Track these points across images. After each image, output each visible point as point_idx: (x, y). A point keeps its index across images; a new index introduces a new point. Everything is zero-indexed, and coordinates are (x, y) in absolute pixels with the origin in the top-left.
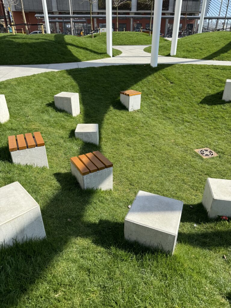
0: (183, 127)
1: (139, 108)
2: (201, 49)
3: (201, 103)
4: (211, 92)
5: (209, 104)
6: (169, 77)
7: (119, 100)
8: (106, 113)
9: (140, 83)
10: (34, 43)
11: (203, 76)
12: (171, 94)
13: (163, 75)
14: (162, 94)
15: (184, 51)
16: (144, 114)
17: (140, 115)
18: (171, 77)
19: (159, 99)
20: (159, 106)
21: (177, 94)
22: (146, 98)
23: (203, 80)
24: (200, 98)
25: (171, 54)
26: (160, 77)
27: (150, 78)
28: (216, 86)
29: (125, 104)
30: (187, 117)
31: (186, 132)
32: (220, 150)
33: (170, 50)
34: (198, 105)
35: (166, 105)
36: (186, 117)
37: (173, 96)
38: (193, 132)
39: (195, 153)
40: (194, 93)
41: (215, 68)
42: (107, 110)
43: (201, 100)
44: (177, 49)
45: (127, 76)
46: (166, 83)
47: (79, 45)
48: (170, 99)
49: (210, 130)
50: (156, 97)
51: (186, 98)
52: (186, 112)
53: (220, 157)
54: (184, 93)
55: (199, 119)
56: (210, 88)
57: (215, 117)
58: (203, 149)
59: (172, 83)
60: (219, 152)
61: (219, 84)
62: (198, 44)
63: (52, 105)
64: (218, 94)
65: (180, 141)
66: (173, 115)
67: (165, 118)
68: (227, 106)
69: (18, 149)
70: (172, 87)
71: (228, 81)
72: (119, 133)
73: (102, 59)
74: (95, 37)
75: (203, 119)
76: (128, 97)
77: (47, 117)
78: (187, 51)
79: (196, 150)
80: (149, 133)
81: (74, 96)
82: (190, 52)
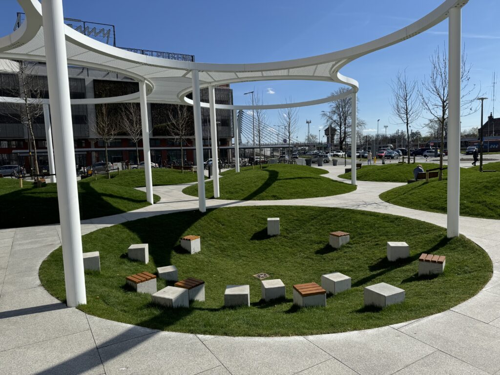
0: (241, 261)
1: (200, 250)
2: (242, 190)
3: (252, 239)
4: (257, 229)
5: (258, 240)
6: (219, 220)
7: (180, 245)
9: (193, 227)
11: (248, 216)
12: (224, 235)
14: (216, 236)
15: (226, 192)
16: (205, 254)
17: (202, 256)
18: (221, 220)
19: (215, 240)
20: (216, 246)
21: (229, 235)
23: (249, 220)
24: (250, 235)
25: (215, 196)
26: (211, 221)
28: (261, 223)
29: (187, 248)
30: (242, 252)
31: (244, 264)
33: (213, 191)
34: (250, 241)
35: (223, 244)
37: (227, 237)
38: (250, 263)
39: (254, 277)
40: (244, 231)
41: (257, 208)
43: (251, 237)
44: (220, 191)
46: (218, 226)
47: (114, 194)
48: (224, 239)
49: (263, 260)
50: (212, 239)
51: (238, 237)
52: (241, 248)
53: (272, 276)
54: (236, 233)
55: (253, 252)
56: (256, 226)
57: (265, 250)
58: (259, 274)
59: (223, 225)
60: (271, 274)
61: (263, 222)
63: (125, 256)
64: (263, 230)
65: (241, 271)
66: (231, 253)
67: (224, 256)
68: (272, 240)
69: (142, 281)
70: (224, 228)
71: (269, 219)
72: (189, 273)
73: (144, 208)
74: (112, 177)
75: (255, 252)
76: (188, 241)
77: (126, 267)
78: (230, 192)
79: (255, 275)
80: (214, 269)
81: (146, 246)
82: (232, 193)
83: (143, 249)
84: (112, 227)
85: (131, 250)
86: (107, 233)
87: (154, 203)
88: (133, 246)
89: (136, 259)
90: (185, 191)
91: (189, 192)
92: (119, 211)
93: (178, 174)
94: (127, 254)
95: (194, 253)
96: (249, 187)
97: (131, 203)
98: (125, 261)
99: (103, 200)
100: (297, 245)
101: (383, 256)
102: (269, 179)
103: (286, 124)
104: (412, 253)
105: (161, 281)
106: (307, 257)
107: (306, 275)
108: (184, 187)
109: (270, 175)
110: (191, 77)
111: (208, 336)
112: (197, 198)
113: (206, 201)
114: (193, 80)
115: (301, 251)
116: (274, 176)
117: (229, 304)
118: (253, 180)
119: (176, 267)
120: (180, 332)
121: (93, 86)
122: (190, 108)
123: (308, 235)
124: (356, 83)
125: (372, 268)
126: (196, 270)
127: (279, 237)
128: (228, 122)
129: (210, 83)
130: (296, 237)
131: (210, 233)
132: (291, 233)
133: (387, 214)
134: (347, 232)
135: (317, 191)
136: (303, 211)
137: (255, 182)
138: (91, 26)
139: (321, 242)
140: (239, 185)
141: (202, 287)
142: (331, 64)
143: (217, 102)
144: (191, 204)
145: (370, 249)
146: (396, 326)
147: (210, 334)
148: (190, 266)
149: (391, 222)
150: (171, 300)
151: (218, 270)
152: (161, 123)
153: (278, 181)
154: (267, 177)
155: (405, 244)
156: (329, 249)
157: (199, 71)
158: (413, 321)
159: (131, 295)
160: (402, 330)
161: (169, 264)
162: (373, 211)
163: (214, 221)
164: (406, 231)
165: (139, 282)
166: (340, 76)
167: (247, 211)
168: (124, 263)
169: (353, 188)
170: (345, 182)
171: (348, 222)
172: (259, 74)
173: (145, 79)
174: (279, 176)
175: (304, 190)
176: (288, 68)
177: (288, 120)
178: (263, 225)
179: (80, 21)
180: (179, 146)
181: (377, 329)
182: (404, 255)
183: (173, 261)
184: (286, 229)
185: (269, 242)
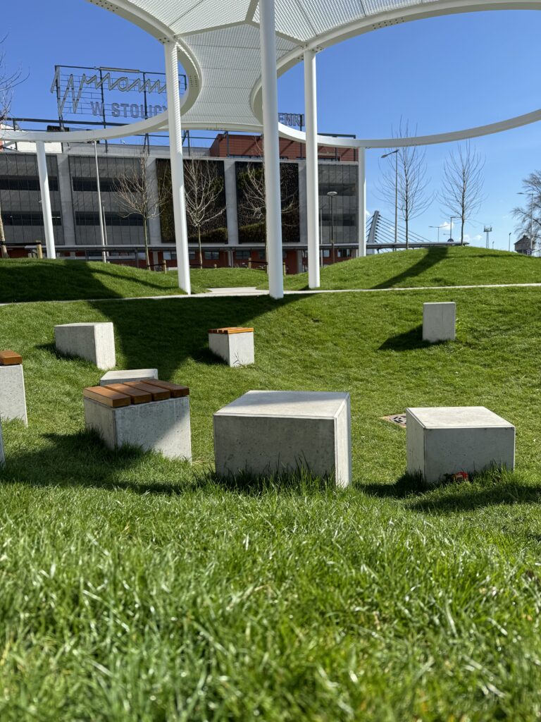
0: (350, 388)
1: (252, 361)
2: (367, 275)
3: (383, 348)
4: (397, 330)
5: (396, 350)
6: (309, 312)
7: (209, 346)
8: (176, 368)
10: (19, 268)
11: (377, 306)
12: (317, 339)
13: (297, 310)
14: (298, 339)
16: (263, 370)
17: (255, 373)
18: (314, 312)
19: (293, 347)
20: (294, 358)
21: (329, 338)
22: (267, 347)
23: (378, 313)
24: (378, 342)
25: (310, 286)
26: (292, 313)
27: (270, 315)
28: (405, 320)
29: (222, 353)
30: (353, 372)
34: (376, 352)
35: (310, 355)
36: (355, 373)
39: (383, 421)
40: (365, 334)
42: (179, 364)
43: (380, 345)
44: (321, 279)
45: (221, 312)
46: (305, 322)
47: (120, 274)
48: (315, 346)
49: (408, 389)
50: (286, 344)
51: (349, 343)
52: (353, 365)
54: (344, 335)
55: (382, 373)
56: (394, 324)
57: (415, 369)
58: (399, 416)
59: (316, 321)
61: (413, 317)
62: (359, 268)
64: (413, 331)
66: (326, 371)
67: (309, 376)
68: (435, 350)
70: (317, 327)
72: (208, 399)
73: (168, 296)
75: (390, 374)
76: (225, 337)
78: (341, 279)
79: (385, 418)
81: (108, 329)
89: (73, 353)
95: (237, 365)
96: (381, 270)
100: (506, 360)
102: (427, 256)
103: (458, 192)
109: (430, 251)
115: (518, 372)
119: (160, 371)
121: (155, 169)
127: (452, 346)
131: (283, 334)
132: (484, 336)
138: (154, 78)
152: (250, 223)
153: (447, 259)
154: (424, 255)
163: (298, 313)
168: (38, 357)
173: (176, 38)
174: (450, 252)
175: (506, 271)
177: (462, 184)
178: (411, 323)
179: (139, 72)
185: (425, 353)
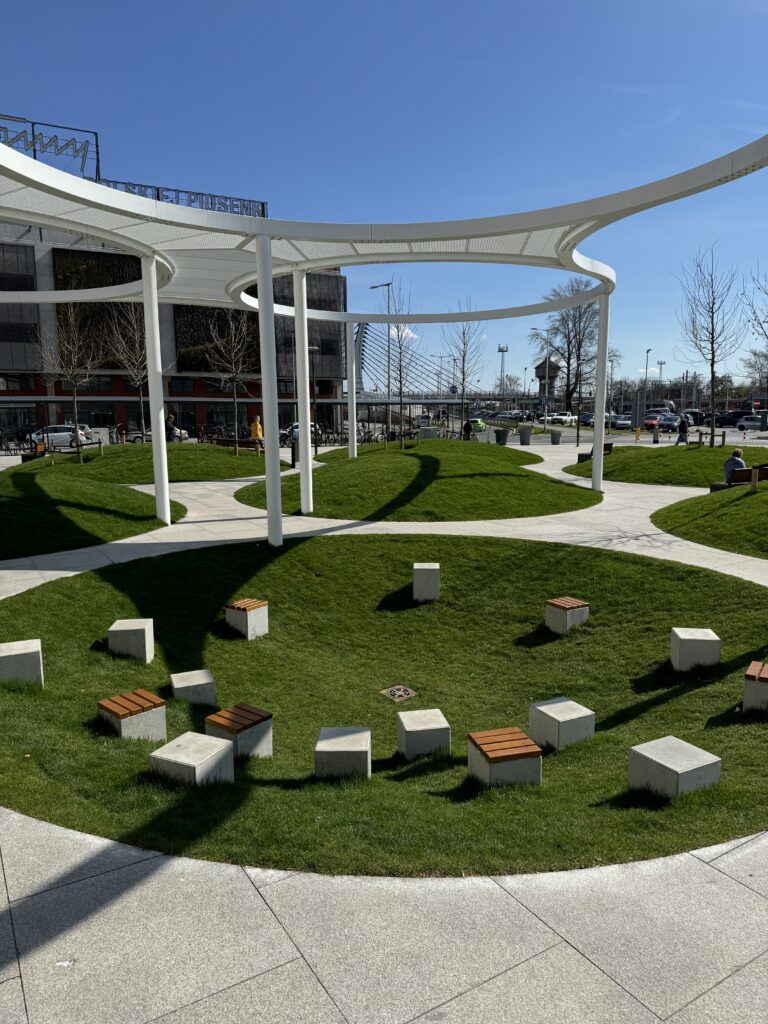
0: (355, 656)
1: (267, 631)
2: (361, 498)
3: (380, 608)
4: (392, 587)
5: (392, 610)
6: (311, 565)
7: (225, 619)
9: (254, 580)
11: (373, 557)
12: (321, 598)
13: (298, 561)
14: (303, 600)
15: (328, 502)
16: (278, 641)
17: (270, 645)
18: (315, 564)
19: (300, 610)
20: (302, 623)
21: (332, 597)
23: (375, 565)
24: (376, 600)
25: (304, 510)
26: (293, 566)
27: (272, 568)
28: (400, 574)
29: (240, 628)
31: (362, 665)
32: (419, 685)
33: (299, 499)
34: (374, 613)
35: (317, 619)
36: (358, 638)
37: (325, 602)
38: (374, 663)
39: (382, 695)
40: (365, 591)
41: (392, 540)
42: (203, 644)
43: (377, 604)
46: (309, 577)
48: (320, 607)
49: (401, 655)
50: (293, 606)
51: (350, 602)
52: (355, 629)
53: (420, 696)
54: (346, 593)
55: (380, 638)
56: (389, 579)
58: (394, 688)
59: (318, 575)
60: (418, 689)
61: (404, 571)
62: (353, 486)
63: (102, 646)
64: (404, 589)
65: (355, 680)
66: (333, 637)
67: (319, 644)
68: (422, 611)
69: (131, 714)
70: (320, 583)
71: (417, 566)
72: (242, 684)
73: (150, 533)
74: (87, 460)
75: (387, 639)
76: (243, 613)
77: (103, 672)
78: (335, 502)
79: (383, 692)
80: (297, 675)
81: (148, 625)
82: (340, 504)
83: (141, 633)
84: (76, 576)
85: (115, 633)
86: (65, 592)
87: (173, 522)
88: (120, 625)
89: (125, 652)
90: (240, 496)
91: (246, 497)
92: (92, 541)
93: (228, 458)
94: (106, 641)
95: (253, 638)
96: (375, 491)
97: (123, 522)
98: (102, 656)
99: (59, 514)
100: (476, 623)
101: (661, 657)
102: (420, 475)
103: (457, 355)
104: (726, 655)
105: (177, 706)
106: (497, 653)
107: (495, 693)
108: (238, 485)
109: (423, 466)
110: (254, 251)
111: (271, 872)
112: (264, 513)
113: (284, 519)
114: (257, 257)
115: (483, 638)
116: (430, 469)
117: (326, 773)
118: (386, 478)
119: (212, 671)
120: (208, 859)
121: (51, 263)
122: (253, 316)
123: (499, 603)
124: (609, 273)
125: (639, 686)
126: (259, 678)
127: (437, 606)
128: (335, 346)
129: (297, 264)
130: (472, 606)
131: (289, 594)
132: (463, 596)
133: (669, 562)
134: (583, 598)
135: (519, 505)
136: (491, 549)
137: (389, 481)
138: (48, 132)
139: (525, 620)
140: (356, 486)
141: (268, 727)
142: (560, 231)
143: (313, 304)
144: (251, 526)
145: (633, 639)
146: (706, 852)
147: (278, 865)
148: (245, 668)
149: (679, 579)
150: (192, 769)
151: (304, 678)
152: (194, 345)
153: (439, 481)
154: (416, 470)
155: (709, 634)
156: (543, 635)
157: (273, 238)
158: (743, 840)
159: (106, 745)
160: (721, 865)
161: (196, 664)
162: (640, 552)
163: (300, 565)
164: (710, 601)
165: (124, 716)
166: (577, 257)
167: (371, 546)
168: (99, 661)
169: (593, 497)
170: (578, 483)
171: (585, 576)
172: (403, 248)
173: (155, 252)
174: (442, 468)
175: (492, 501)
176: (468, 237)
177: (462, 347)
178: (403, 578)
179: (24, 120)
180: (230, 395)
181: (662, 859)
182: (708, 660)
183: (208, 655)
184: (453, 588)
185: (415, 615)
